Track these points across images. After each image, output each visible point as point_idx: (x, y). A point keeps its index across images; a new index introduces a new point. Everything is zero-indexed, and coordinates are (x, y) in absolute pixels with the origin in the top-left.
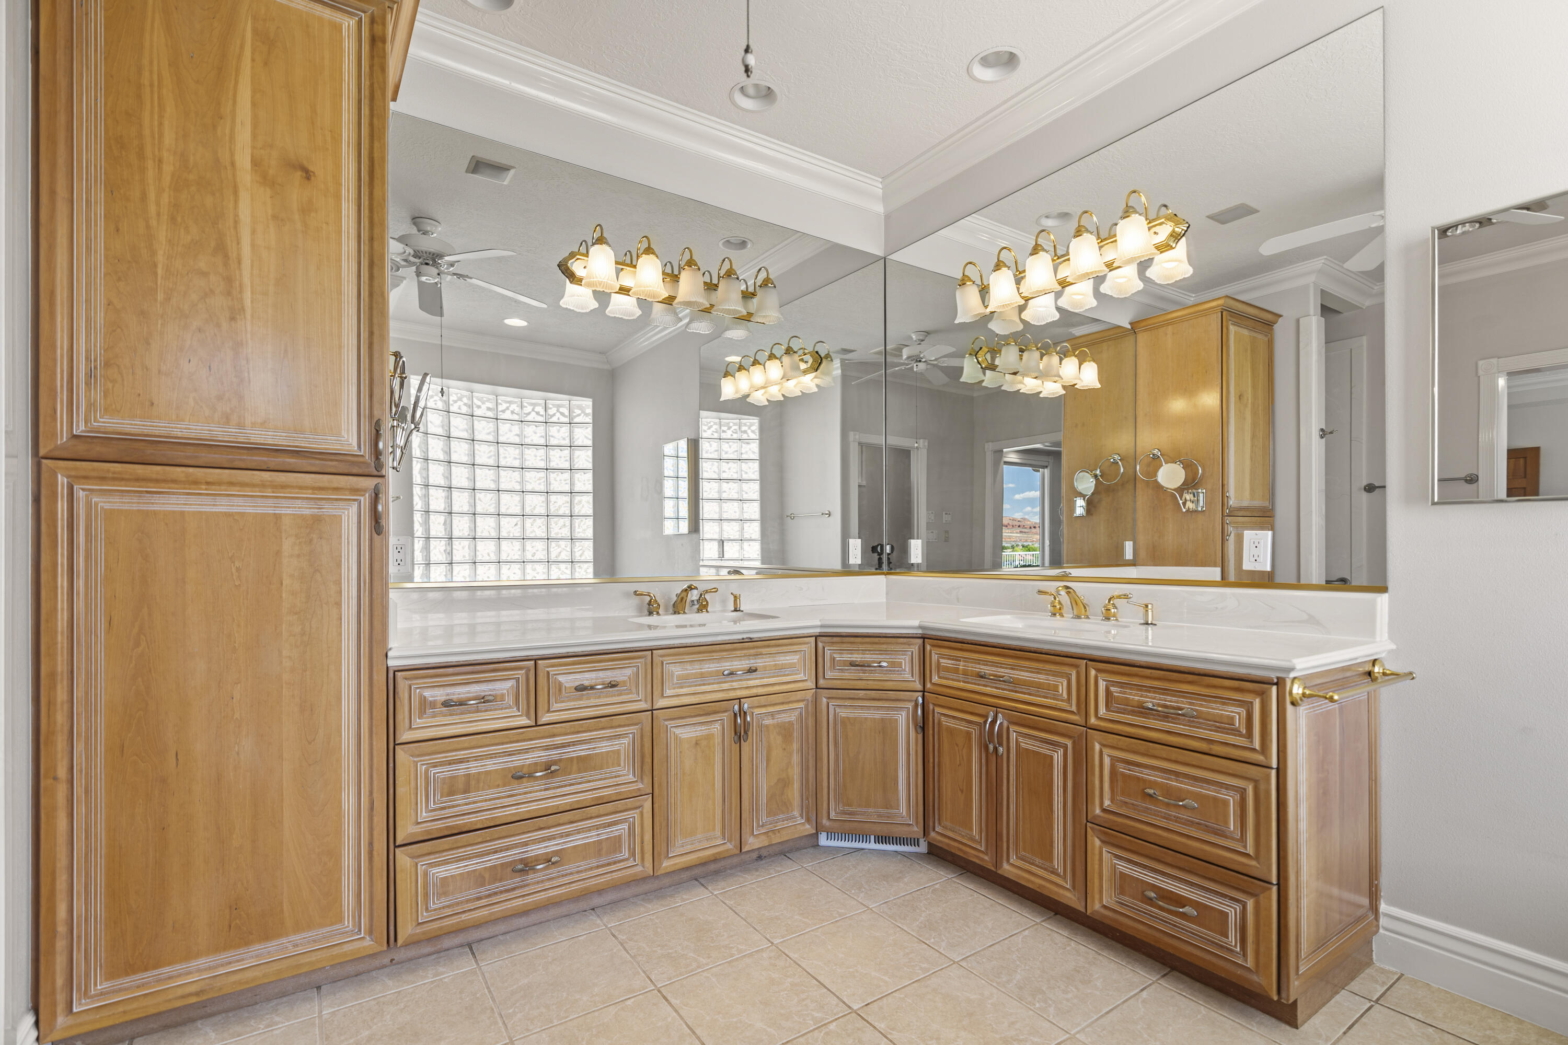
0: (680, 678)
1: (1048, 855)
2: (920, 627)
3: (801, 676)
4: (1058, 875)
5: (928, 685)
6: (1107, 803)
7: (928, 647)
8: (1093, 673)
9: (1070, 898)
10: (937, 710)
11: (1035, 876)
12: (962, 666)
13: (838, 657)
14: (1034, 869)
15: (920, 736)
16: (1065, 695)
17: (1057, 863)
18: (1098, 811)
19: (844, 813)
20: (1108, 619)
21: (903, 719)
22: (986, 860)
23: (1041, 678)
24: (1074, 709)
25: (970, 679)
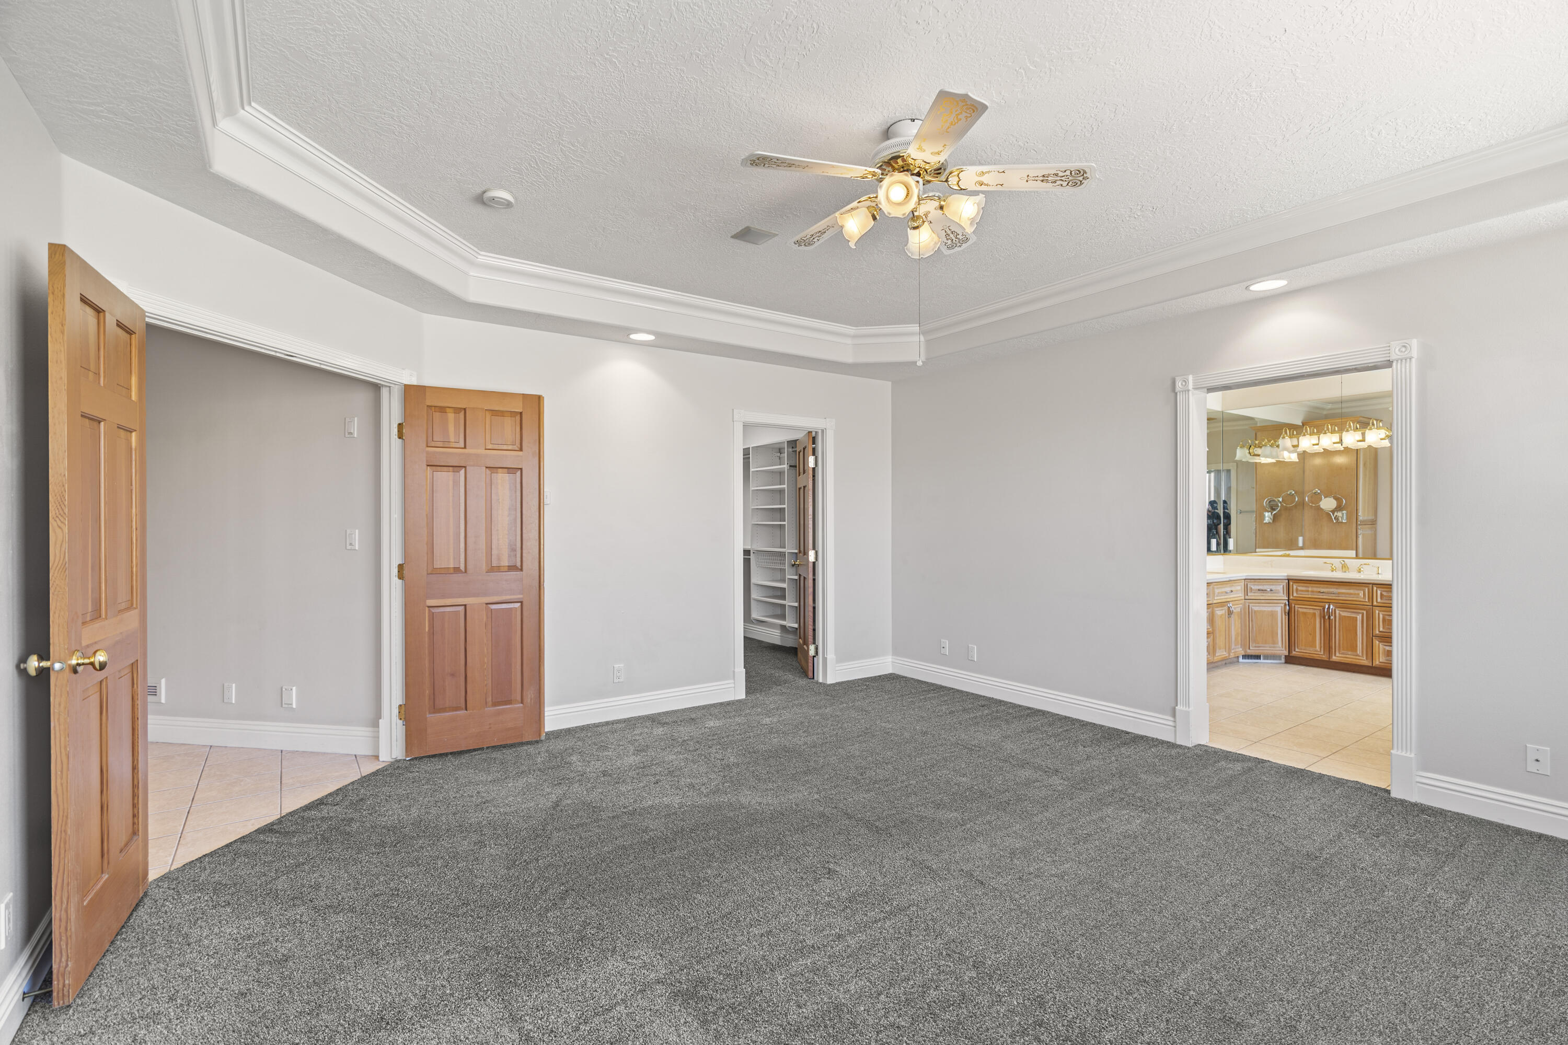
0: (1218, 593)
1: (1356, 651)
2: (1287, 576)
3: (1241, 595)
4: (1359, 656)
5: (1291, 597)
6: (1381, 629)
7: (1291, 583)
8: (1375, 588)
9: (1365, 662)
10: (1296, 606)
11: (1349, 658)
12: (1310, 589)
13: (1253, 587)
14: (1348, 656)
15: (1287, 617)
16: (1362, 596)
17: (1359, 652)
18: (1377, 632)
19: (1256, 647)
20: (1360, 572)
21: (1279, 609)
22: (1325, 657)
23: (1352, 591)
24: (1367, 600)
25: (1315, 594)
